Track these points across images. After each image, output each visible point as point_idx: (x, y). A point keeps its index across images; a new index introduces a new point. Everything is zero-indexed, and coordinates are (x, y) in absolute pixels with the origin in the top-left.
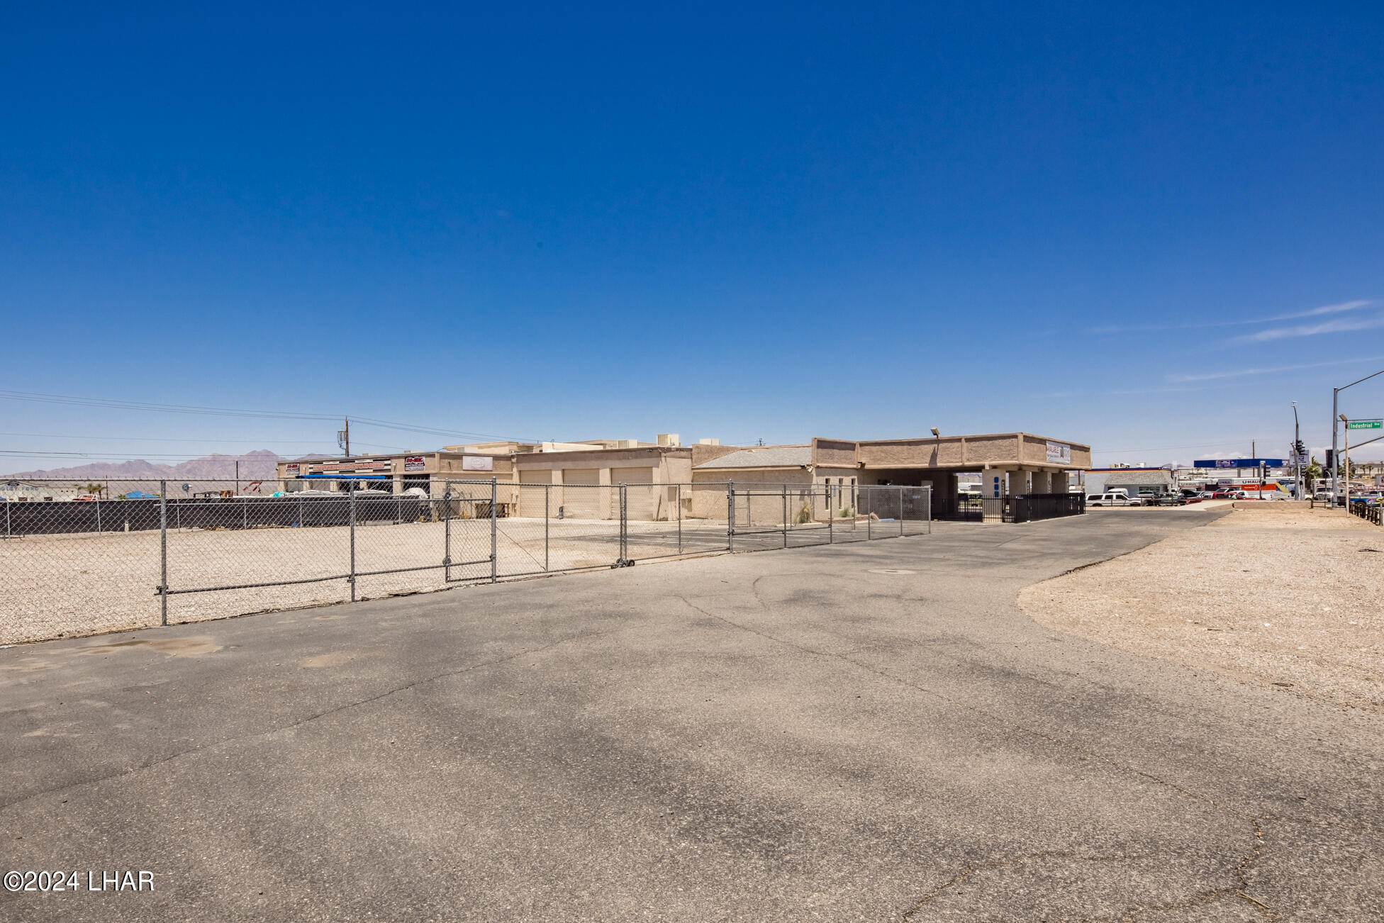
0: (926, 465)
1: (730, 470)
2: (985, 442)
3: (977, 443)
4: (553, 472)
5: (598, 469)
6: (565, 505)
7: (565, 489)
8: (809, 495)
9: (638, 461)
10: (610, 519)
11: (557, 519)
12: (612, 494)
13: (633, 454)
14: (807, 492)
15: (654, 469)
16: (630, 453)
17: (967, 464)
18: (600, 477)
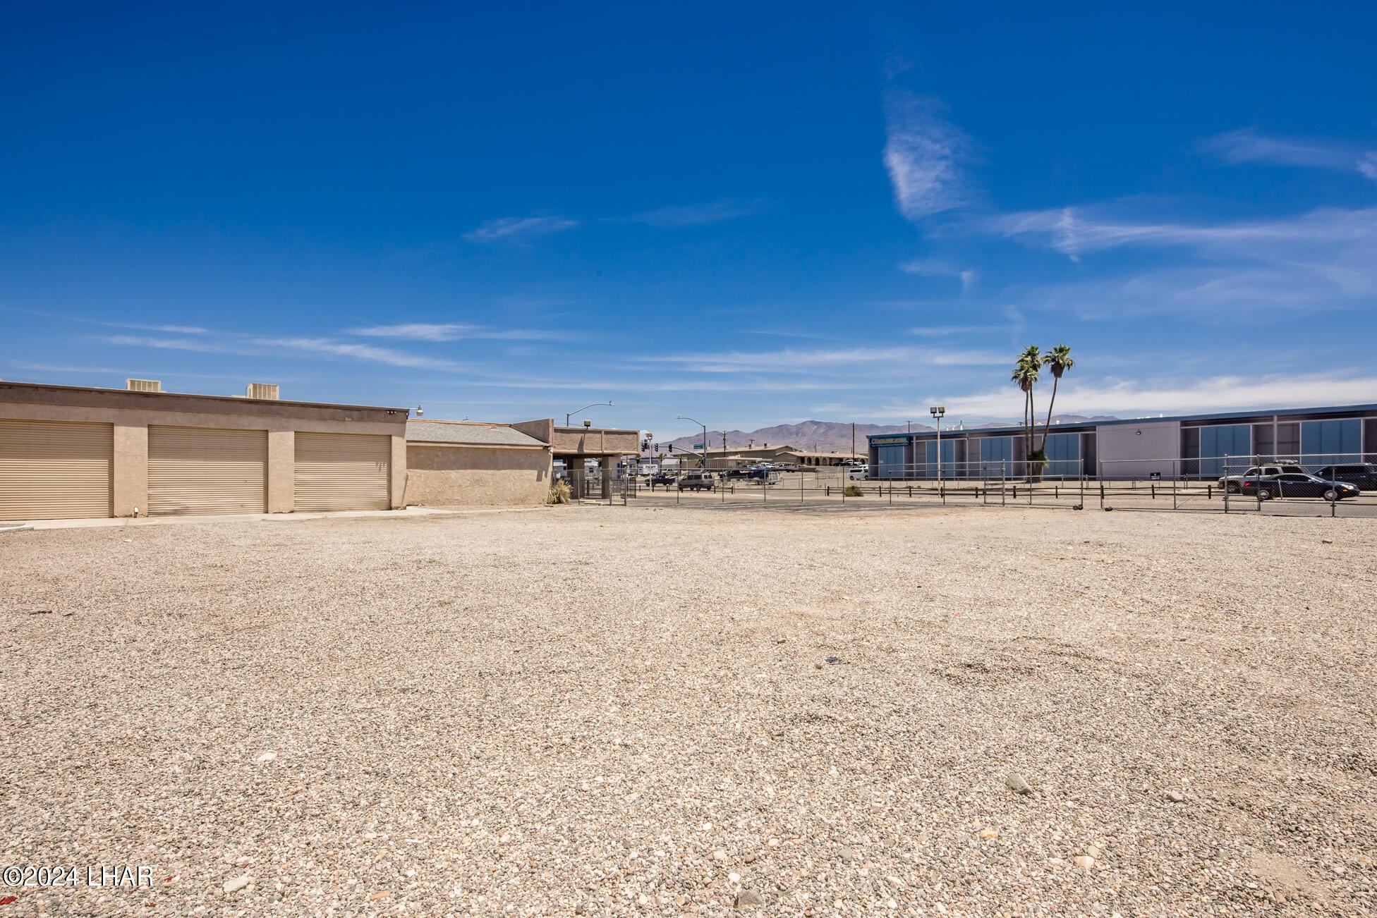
0: (575, 451)
2: (617, 436)
3: (612, 436)
4: (119, 431)
5: (267, 431)
6: (150, 492)
7: (159, 463)
8: (546, 476)
9: (363, 424)
10: (292, 512)
11: (135, 517)
12: (296, 472)
13: (356, 414)
14: (544, 473)
15: (393, 438)
16: (347, 412)
17: (605, 452)
18: (270, 445)
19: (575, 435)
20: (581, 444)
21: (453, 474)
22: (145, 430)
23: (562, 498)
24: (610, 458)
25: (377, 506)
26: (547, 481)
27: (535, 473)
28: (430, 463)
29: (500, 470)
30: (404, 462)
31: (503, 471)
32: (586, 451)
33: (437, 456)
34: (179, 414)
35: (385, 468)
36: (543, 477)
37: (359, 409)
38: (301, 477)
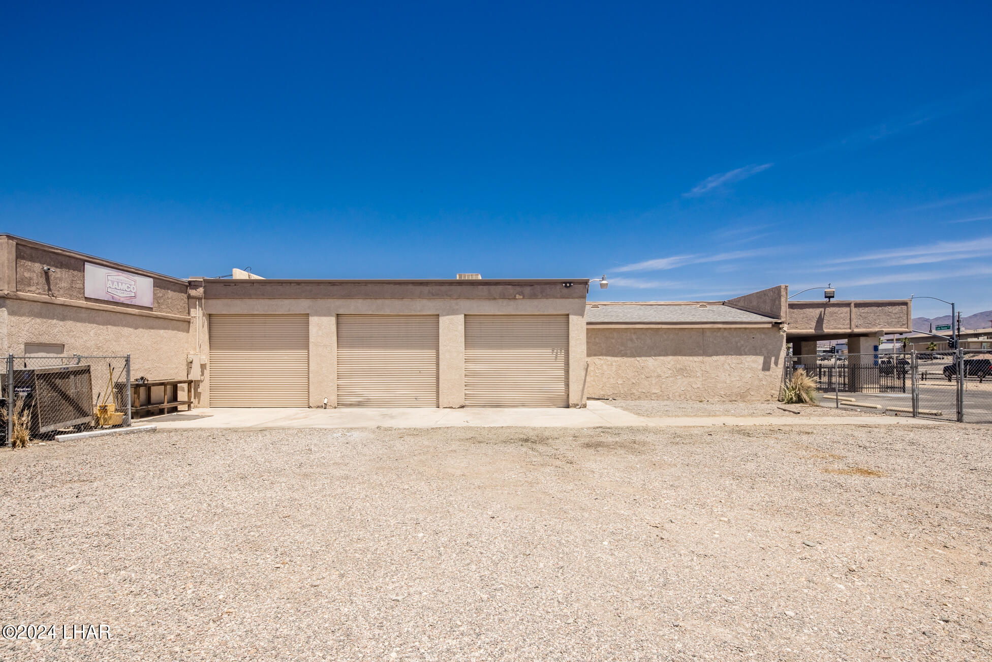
0: (811, 331)
1: (659, 326)
2: (875, 308)
3: (866, 309)
4: (313, 320)
5: (438, 315)
6: (340, 382)
7: (346, 352)
8: (776, 364)
9: (535, 302)
10: (462, 407)
11: (325, 408)
12: (466, 361)
13: (527, 290)
14: (773, 359)
15: (571, 317)
16: (518, 289)
17: (856, 330)
18: (440, 331)
19: (811, 310)
20: (820, 321)
21: (651, 363)
22: (333, 320)
23: (804, 396)
24: (862, 339)
25: (551, 402)
26: (778, 371)
27: (760, 359)
28: (623, 348)
29: (711, 356)
30: (584, 348)
31: (715, 358)
32: (827, 330)
33: (631, 340)
34: (360, 301)
35: (562, 356)
36: (773, 365)
37: (531, 284)
38: (472, 366)
